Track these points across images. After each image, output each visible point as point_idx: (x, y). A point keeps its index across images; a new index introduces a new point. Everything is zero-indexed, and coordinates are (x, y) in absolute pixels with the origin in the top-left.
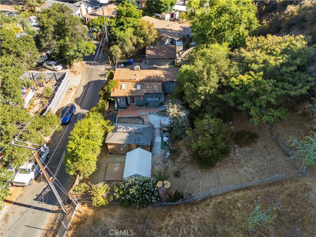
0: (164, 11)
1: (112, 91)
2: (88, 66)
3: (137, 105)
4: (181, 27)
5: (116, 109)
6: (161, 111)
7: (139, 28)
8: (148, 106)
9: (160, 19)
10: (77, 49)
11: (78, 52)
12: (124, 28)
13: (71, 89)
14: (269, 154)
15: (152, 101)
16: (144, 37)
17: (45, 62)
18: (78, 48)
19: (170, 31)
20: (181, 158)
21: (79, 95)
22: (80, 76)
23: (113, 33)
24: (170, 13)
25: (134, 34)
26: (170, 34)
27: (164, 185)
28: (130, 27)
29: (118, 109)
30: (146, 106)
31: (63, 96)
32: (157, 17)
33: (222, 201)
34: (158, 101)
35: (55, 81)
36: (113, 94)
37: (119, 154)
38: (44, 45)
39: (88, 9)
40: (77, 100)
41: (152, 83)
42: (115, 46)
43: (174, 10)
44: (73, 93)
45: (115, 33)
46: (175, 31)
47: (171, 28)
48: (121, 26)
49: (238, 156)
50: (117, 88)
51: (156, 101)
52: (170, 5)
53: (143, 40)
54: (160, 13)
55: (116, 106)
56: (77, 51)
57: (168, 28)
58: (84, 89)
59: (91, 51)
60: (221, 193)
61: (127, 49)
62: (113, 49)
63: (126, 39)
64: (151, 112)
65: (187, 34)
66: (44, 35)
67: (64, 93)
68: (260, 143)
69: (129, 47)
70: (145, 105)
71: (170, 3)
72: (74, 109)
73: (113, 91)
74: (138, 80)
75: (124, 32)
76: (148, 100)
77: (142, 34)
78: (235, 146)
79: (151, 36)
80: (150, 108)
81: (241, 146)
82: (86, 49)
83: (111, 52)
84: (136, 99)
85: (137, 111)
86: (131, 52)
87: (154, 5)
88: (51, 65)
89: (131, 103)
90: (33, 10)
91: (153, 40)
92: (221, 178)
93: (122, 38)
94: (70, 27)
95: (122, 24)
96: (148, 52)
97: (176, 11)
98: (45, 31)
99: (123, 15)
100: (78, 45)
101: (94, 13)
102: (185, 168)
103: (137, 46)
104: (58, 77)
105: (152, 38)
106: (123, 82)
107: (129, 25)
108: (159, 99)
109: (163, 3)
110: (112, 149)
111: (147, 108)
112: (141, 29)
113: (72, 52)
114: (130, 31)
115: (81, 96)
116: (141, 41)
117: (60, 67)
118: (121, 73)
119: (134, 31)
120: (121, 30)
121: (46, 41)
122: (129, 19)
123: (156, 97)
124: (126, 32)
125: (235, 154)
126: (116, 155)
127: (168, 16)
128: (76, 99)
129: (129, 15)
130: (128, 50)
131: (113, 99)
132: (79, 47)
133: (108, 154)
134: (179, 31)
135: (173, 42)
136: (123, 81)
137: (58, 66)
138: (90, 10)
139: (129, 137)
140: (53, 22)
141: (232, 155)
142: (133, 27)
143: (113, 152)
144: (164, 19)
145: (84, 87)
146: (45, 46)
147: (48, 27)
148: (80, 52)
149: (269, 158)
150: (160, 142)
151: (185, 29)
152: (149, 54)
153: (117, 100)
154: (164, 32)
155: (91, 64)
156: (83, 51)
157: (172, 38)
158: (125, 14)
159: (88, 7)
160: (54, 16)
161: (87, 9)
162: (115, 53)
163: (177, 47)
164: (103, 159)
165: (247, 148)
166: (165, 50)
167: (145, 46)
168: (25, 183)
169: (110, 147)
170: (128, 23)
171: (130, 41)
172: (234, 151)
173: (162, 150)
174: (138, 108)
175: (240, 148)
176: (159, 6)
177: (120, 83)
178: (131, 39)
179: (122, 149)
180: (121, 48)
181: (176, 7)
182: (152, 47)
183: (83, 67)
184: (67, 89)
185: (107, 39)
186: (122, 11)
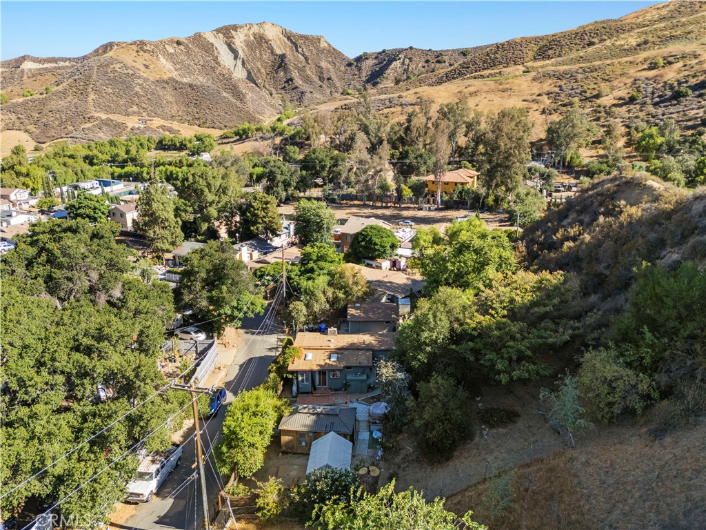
0: (379, 256)
1: (291, 363)
2: (249, 336)
3: (330, 389)
4: (407, 279)
5: (294, 394)
6: (371, 398)
7: (338, 275)
8: (349, 389)
9: (374, 268)
10: (236, 305)
11: (238, 310)
12: (314, 276)
13: (219, 368)
14: (534, 435)
15: (356, 380)
16: (345, 289)
17: (177, 328)
18: (238, 304)
19: (388, 284)
20: (401, 457)
21: (231, 377)
22: (234, 351)
23: (295, 283)
24: (390, 260)
25: (330, 284)
26: (389, 288)
27: (369, 471)
28: (324, 274)
29: (297, 394)
30: (345, 390)
31: (207, 376)
32: (369, 265)
33: (460, 501)
34: (366, 380)
35: (194, 355)
36: (291, 367)
37: (298, 454)
38: (187, 298)
39: (253, 253)
40: (228, 384)
41: (356, 352)
42: (298, 303)
43: (397, 255)
44: (223, 373)
45: (298, 284)
46: (397, 284)
47: (390, 280)
48: (309, 274)
49: (486, 440)
50: (299, 358)
51: (362, 381)
52: (391, 247)
53: (344, 293)
54: (373, 259)
55: (295, 388)
56: (235, 308)
57: (386, 280)
58: (240, 370)
59: (259, 309)
60: (459, 490)
61: (316, 308)
62: (293, 306)
63: (316, 292)
64: (354, 400)
65: (418, 289)
66: (189, 284)
67: (208, 372)
68: (520, 424)
69: (321, 305)
70: (345, 388)
71: (390, 244)
72: (224, 396)
73: (293, 363)
74: (333, 346)
75: (314, 282)
76: (349, 377)
77: (342, 285)
78: (483, 427)
79: (356, 289)
80: (351, 393)
81: (492, 427)
82: (251, 306)
83: (291, 311)
84: (329, 376)
85: (330, 397)
86: (323, 312)
87: (363, 246)
88: (189, 333)
89: (320, 385)
90: (160, 256)
91: (360, 294)
92: (460, 472)
93: (310, 289)
94: (231, 272)
95: (312, 270)
96: (352, 311)
97: (401, 256)
98: (192, 278)
99: (311, 259)
100: (238, 300)
101: (262, 259)
102: (407, 469)
103: (334, 303)
104: (200, 349)
105: (358, 291)
106: (308, 351)
107: (322, 272)
108: (368, 377)
109: (377, 245)
110: (287, 443)
111: (347, 394)
112: (340, 277)
113: (228, 310)
114: (322, 281)
115: (235, 379)
116: (341, 295)
117: (202, 337)
118: (304, 339)
119: (330, 281)
120: (309, 279)
121: (190, 292)
122: (321, 263)
123: (363, 373)
124: (316, 281)
125: (482, 436)
126: (294, 455)
127: (386, 264)
128: (226, 383)
129: (321, 258)
130: (318, 310)
131: (290, 376)
132: (240, 303)
133: (280, 454)
134: (405, 285)
135: (393, 299)
136: (310, 349)
137: (200, 334)
138: (256, 255)
139: (316, 422)
140: (207, 265)
141: (477, 439)
142: (328, 274)
143: (289, 451)
144: (379, 267)
145: (241, 366)
146: (187, 300)
147: (198, 272)
148: (240, 310)
149: (533, 439)
150: (368, 439)
151: (414, 281)
152: (352, 315)
153: (297, 378)
154: (379, 286)
155: (253, 333)
156: (245, 309)
157: (392, 294)
158: (315, 258)
159: (253, 251)
160: (210, 256)
161: (251, 254)
162: (297, 313)
163: (400, 306)
164: (271, 461)
165: (500, 430)
166: (380, 308)
167: (347, 304)
168: (142, 495)
169: (285, 439)
170: (321, 269)
171: (322, 295)
172: (481, 433)
173: (370, 450)
174: (332, 394)
175: (490, 429)
176: (372, 249)
177: (305, 352)
178: (324, 292)
179: (304, 444)
180: (307, 306)
181: (399, 251)
182: (358, 305)
183: (240, 338)
184: (212, 368)
185: (285, 294)
186: (310, 253)
